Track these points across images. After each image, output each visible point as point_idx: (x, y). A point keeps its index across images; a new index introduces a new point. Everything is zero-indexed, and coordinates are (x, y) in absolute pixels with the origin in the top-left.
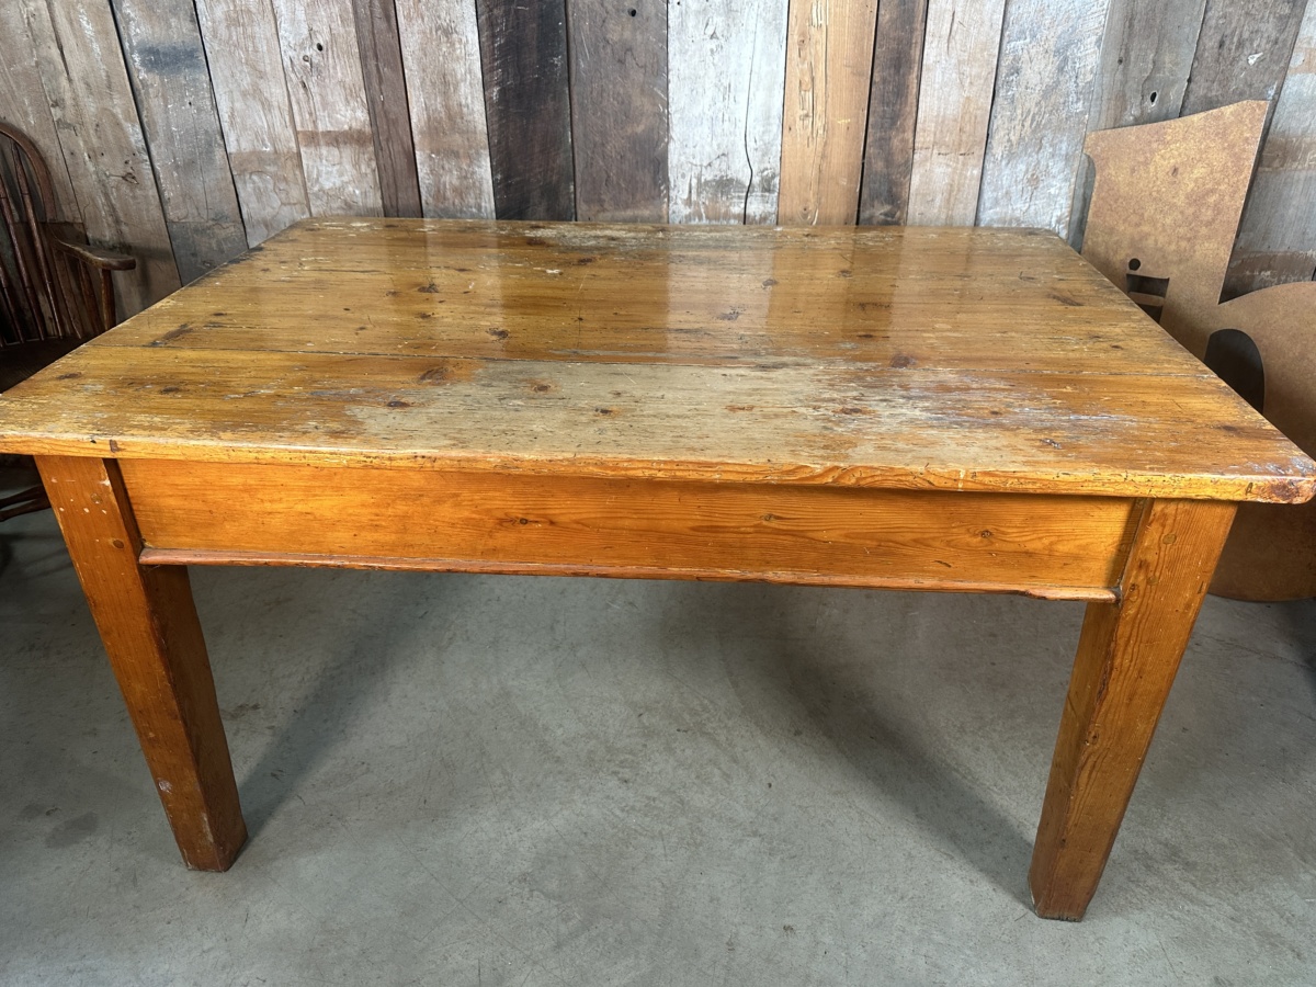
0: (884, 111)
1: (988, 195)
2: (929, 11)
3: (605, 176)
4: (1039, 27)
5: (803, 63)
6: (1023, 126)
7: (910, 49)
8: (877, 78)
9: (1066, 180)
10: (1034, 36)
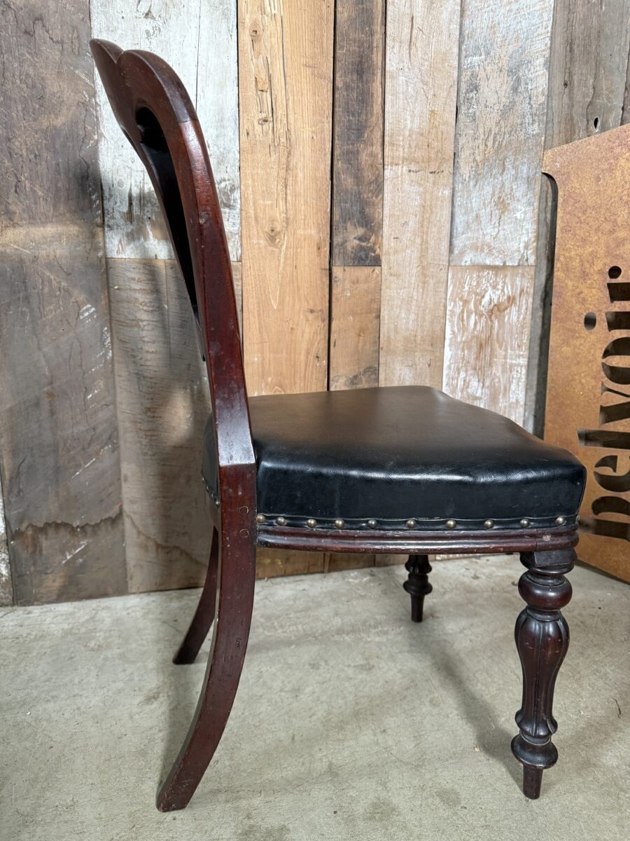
0: (349, 121)
1: (459, 219)
2: (388, 13)
3: (13, 180)
4: (492, 45)
5: (258, 59)
6: (486, 145)
7: (372, 54)
8: (339, 84)
9: (530, 204)
10: (488, 53)
